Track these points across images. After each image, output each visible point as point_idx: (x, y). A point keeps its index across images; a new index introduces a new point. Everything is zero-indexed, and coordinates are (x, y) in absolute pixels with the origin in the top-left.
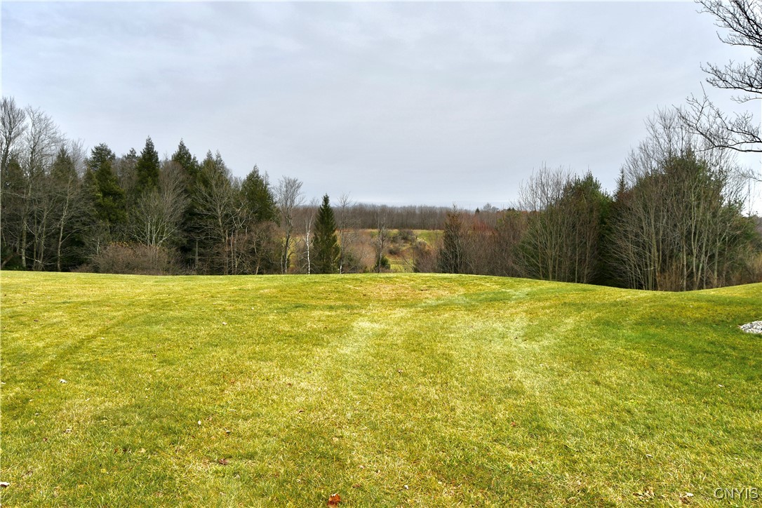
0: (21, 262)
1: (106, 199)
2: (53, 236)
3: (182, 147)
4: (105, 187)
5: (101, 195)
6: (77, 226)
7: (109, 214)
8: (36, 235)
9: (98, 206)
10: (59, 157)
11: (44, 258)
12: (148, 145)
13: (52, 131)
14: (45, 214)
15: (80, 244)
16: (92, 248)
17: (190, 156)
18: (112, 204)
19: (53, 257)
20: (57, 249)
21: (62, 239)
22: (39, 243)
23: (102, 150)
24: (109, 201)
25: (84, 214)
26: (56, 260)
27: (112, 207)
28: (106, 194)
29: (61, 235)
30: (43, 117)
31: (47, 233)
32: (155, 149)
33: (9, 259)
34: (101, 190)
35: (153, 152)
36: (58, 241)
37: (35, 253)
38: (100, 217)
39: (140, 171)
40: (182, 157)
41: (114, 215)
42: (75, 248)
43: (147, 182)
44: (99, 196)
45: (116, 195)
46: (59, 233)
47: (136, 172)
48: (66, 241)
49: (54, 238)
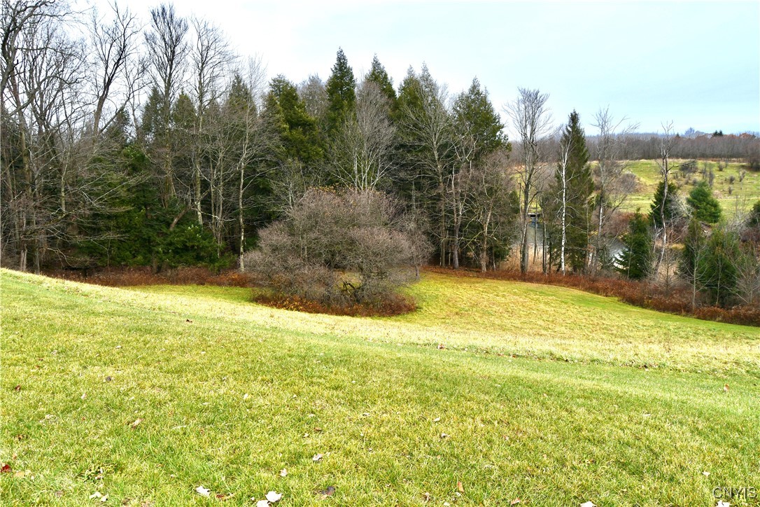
0: (198, 218)
1: (294, 132)
2: (232, 182)
3: (376, 64)
4: (291, 117)
5: (288, 126)
6: (262, 167)
7: (298, 152)
8: (212, 182)
9: (285, 139)
10: (234, 86)
11: (223, 212)
12: (339, 59)
13: (222, 44)
14: (221, 155)
15: (267, 191)
16: (283, 197)
17: (386, 75)
18: (302, 137)
19: (234, 210)
20: (238, 200)
21: (243, 187)
22: (216, 193)
23: (280, 82)
24: (297, 134)
25: (268, 151)
26: (239, 214)
27: (302, 142)
28: (293, 125)
29: (242, 181)
30: (210, 27)
31: (225, 180)
32: (349, 64)
33: (180, 215)
34: (288, 121)
35: (346, 68)
36: (239, 189)
37: (213, 205)
38: (288, 154)
39: (331, 94)
40: (378, 77)
41: (305, 152)
42: (259, 197)
43: (342, 107)
44: (285, 129)
45: (307, 126)
46: (240, 179)
47: (327, 97)
48: (249, 188)
49: (234, 185)
